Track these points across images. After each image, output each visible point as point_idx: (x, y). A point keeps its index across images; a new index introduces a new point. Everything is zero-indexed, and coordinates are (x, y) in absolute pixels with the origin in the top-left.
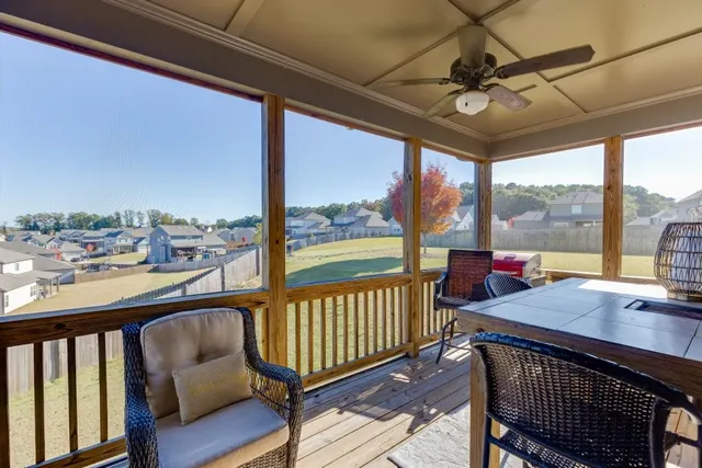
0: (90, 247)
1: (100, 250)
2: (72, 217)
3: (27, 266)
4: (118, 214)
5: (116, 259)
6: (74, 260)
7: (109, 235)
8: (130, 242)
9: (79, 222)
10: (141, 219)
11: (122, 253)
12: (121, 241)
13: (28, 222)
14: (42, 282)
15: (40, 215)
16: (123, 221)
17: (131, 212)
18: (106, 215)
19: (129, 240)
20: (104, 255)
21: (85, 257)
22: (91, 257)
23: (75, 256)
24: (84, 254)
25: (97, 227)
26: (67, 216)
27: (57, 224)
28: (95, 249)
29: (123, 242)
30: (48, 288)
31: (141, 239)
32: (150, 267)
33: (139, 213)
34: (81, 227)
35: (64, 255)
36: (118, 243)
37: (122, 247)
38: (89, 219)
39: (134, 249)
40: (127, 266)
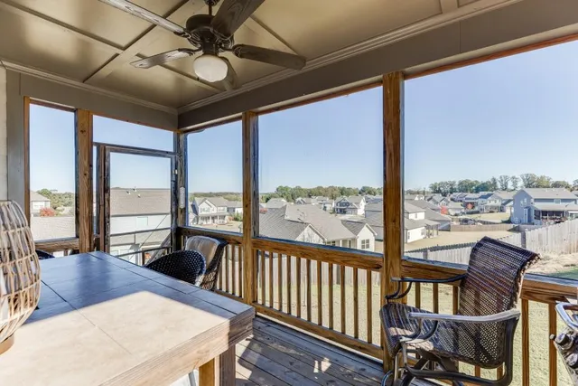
0: (470, 206)
1: (476, 209)
2: (461, 183)
3: (421, 216)
4: (494, 180)
5: (485, 217)
6: (456, 215)
7: (482, 197)
8: (499, 203)
9: (466, 187)
10: (515, 183)
11: (491, 212)
12: (491, 202)
13: (436, 187)
14: (428, 227)
15: (442, 183)
16: (499, 186)
17: (506, 177)
18: (485, 181)
19: (498, 201)
20: (478, 212)
21: (463, 213)
22: (468, 213)
23: (458, 212)
24: (463, 211)
25: (477, 191)
26: (457, 183)
27: (452, 188)
28: (473, 208)
29: (493, 203)
30: (431, 231)
31: (509, 201)
32: (511, 226)
33: (513, 178)
34: (466, 191)
35: (450, 211)
36: (489, 204)
37: (492, 207)
38: (472, 185)
39: (502, 210)
40: (491, 223)
